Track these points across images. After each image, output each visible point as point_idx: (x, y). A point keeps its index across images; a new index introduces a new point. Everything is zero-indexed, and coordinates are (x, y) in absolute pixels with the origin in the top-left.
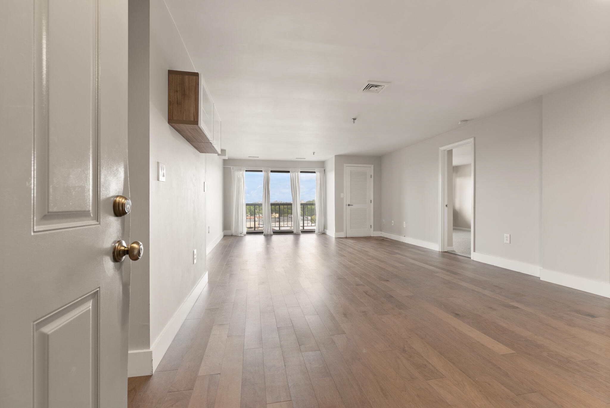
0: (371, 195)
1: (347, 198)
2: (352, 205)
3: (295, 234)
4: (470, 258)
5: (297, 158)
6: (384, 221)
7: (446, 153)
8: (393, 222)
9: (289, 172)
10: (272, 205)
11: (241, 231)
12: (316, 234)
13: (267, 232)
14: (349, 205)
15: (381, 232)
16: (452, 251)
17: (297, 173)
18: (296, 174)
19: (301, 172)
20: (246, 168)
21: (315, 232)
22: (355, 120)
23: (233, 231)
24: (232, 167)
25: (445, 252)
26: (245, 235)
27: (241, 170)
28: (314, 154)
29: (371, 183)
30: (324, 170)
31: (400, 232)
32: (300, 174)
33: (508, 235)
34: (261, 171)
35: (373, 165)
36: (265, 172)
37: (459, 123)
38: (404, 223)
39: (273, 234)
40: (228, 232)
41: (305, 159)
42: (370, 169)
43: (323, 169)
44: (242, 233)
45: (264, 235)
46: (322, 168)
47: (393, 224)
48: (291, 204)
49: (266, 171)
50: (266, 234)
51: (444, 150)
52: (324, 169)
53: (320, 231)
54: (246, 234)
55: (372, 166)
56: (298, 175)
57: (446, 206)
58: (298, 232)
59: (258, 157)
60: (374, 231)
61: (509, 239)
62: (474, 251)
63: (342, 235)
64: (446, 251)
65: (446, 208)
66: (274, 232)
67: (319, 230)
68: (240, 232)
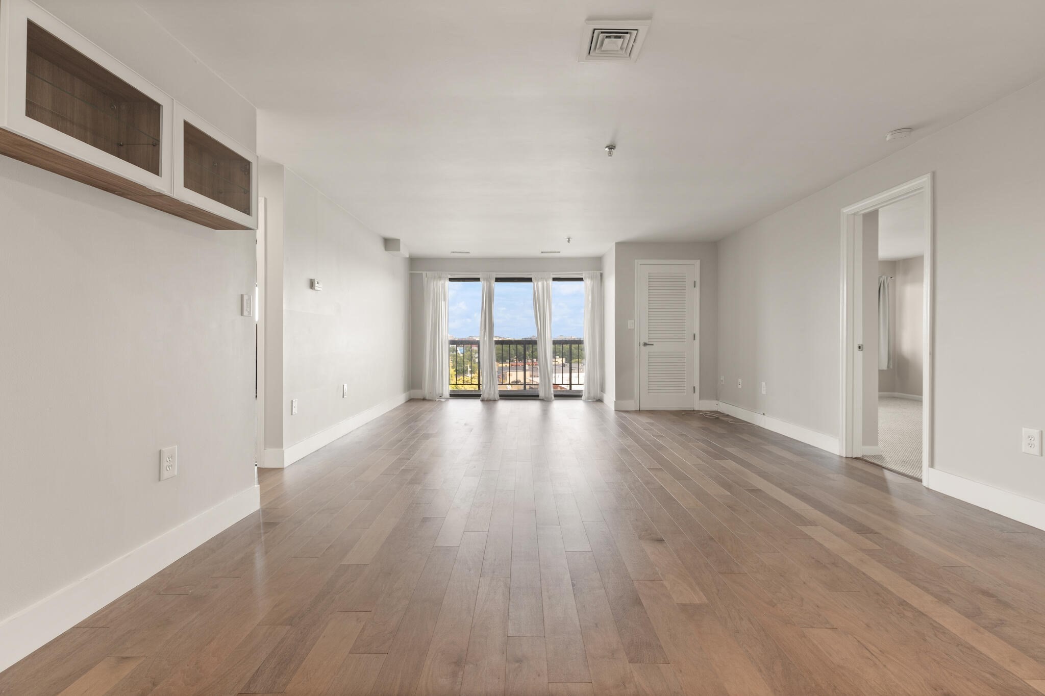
0: (694, 324)
1: (640, 329)
2: (652, 345)
3: (542, 400)
4: (921, 481)
5: (542, 252)
6: (722, 378)
7: (859, 220)
8: (740, 381)
9: (529, 280)
10: (497, 342)
11: (441, 392)
12: (585, 401)
13: (489, 394)
14: (645, 344)
15: (715, 402)
16: (875, 457)
17: (546, 280)
18: (545, 283)
19: (554, 279)
20: (449, 274)
21: (581, 396)
22: (612, 149)
23: (426, 391)
24: (424, 273)
25: (856, 458)
26: (447, 399)
27: (440, 278)
28: (569, 241)
29: (693, 298)
30: (601, 275)
31: (753, 406)
32: (551, 282)
33: (1035, 432)
34: (478, 279)
35: (699, 261)
36: (484, 280)
37: (888, 139)
38: (763, 384)
39: (499, 398)
40: (417, 394)
41: (559, 252)
42: (692, 270)
43: (598, 273)
44: (442, 394)
45: (482, 400)
46: (598, 270)
47: (740, 386)
48: (533, 343)
49: (488, 279)
50: (486, 399)
51: (854, 214)
52: (601, 272)
53: (592, 395)
54: (448, 396)
55: (697, 263)
56: (548, 285)
57: (860, 347)
58: (547, 396)
59: (469, 253)
60: (700, 398)
61: (1037, 443)
62: (932, 465)
63: (631, 405)
64: (859, 456)
65: (859, 355)
66: (500, 396)
67: (589, 393)
68: (437, 393)
